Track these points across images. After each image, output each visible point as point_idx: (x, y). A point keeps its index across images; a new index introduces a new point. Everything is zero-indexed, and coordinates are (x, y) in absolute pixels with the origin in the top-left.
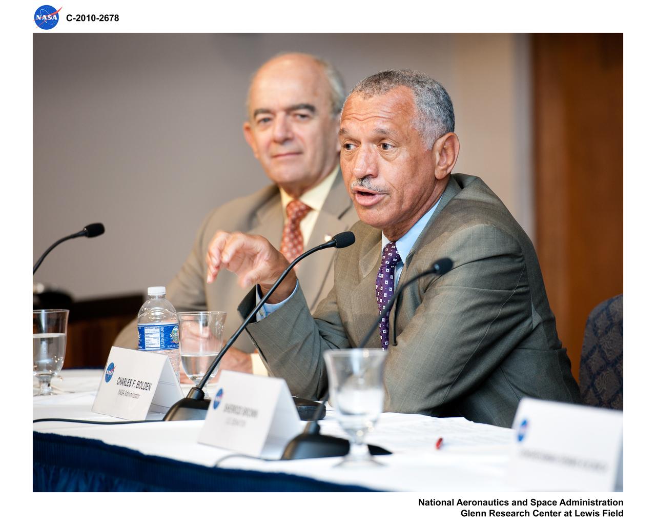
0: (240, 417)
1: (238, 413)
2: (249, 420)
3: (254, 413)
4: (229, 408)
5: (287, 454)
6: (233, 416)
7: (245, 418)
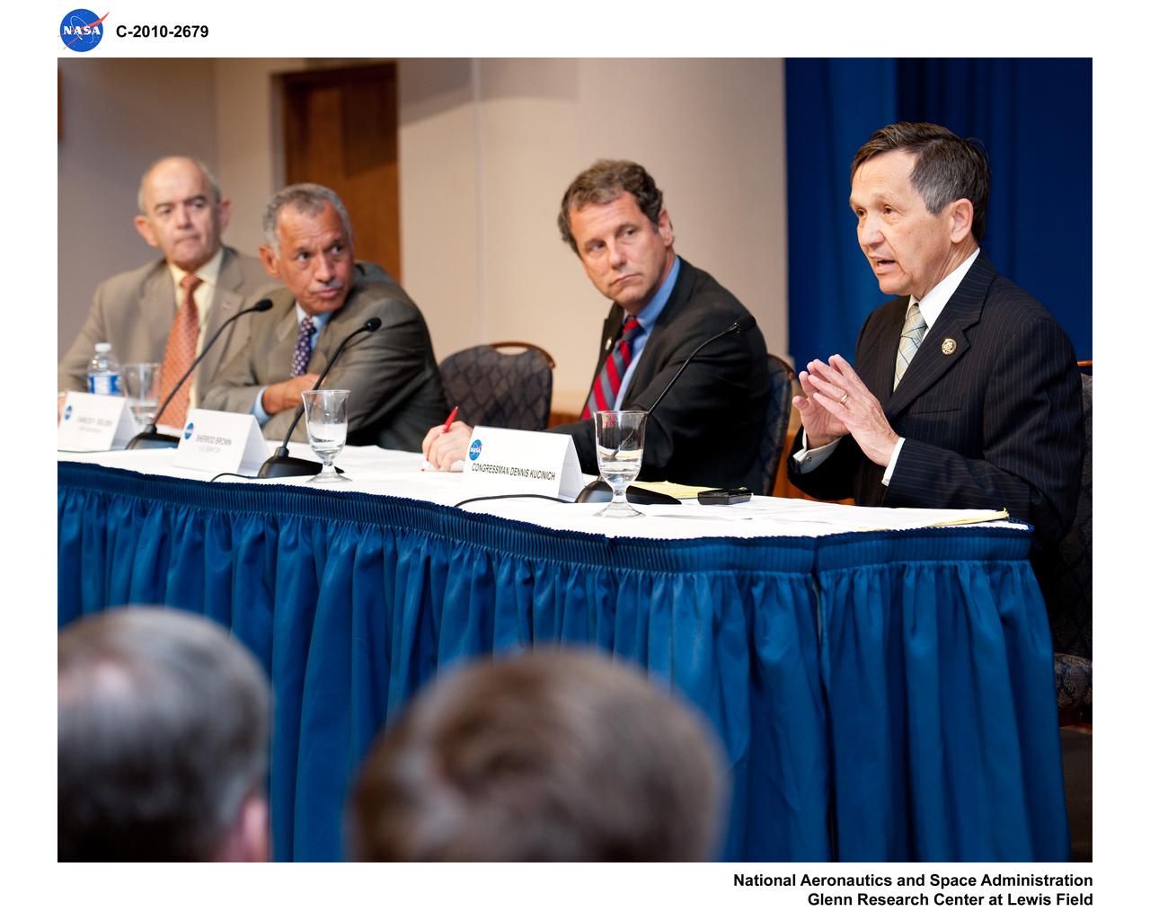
0: (213, 445)
1: (212, 442)
2: (223, 447)
3: (228, 442)
4: (200, 438)
5: (263, 472)
6: (206, 444)
7: (219, 446)
